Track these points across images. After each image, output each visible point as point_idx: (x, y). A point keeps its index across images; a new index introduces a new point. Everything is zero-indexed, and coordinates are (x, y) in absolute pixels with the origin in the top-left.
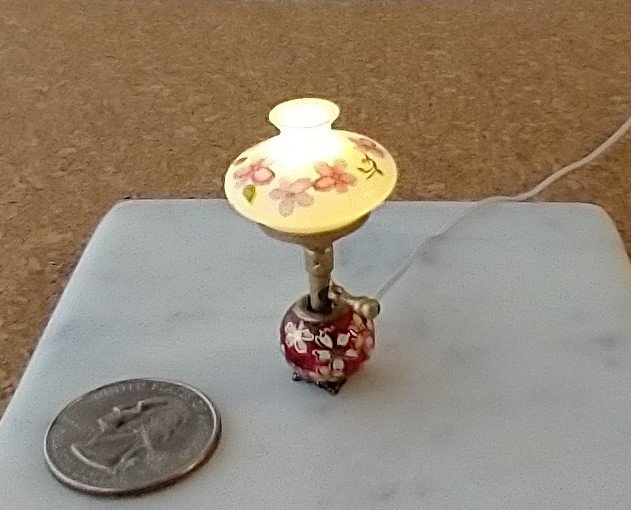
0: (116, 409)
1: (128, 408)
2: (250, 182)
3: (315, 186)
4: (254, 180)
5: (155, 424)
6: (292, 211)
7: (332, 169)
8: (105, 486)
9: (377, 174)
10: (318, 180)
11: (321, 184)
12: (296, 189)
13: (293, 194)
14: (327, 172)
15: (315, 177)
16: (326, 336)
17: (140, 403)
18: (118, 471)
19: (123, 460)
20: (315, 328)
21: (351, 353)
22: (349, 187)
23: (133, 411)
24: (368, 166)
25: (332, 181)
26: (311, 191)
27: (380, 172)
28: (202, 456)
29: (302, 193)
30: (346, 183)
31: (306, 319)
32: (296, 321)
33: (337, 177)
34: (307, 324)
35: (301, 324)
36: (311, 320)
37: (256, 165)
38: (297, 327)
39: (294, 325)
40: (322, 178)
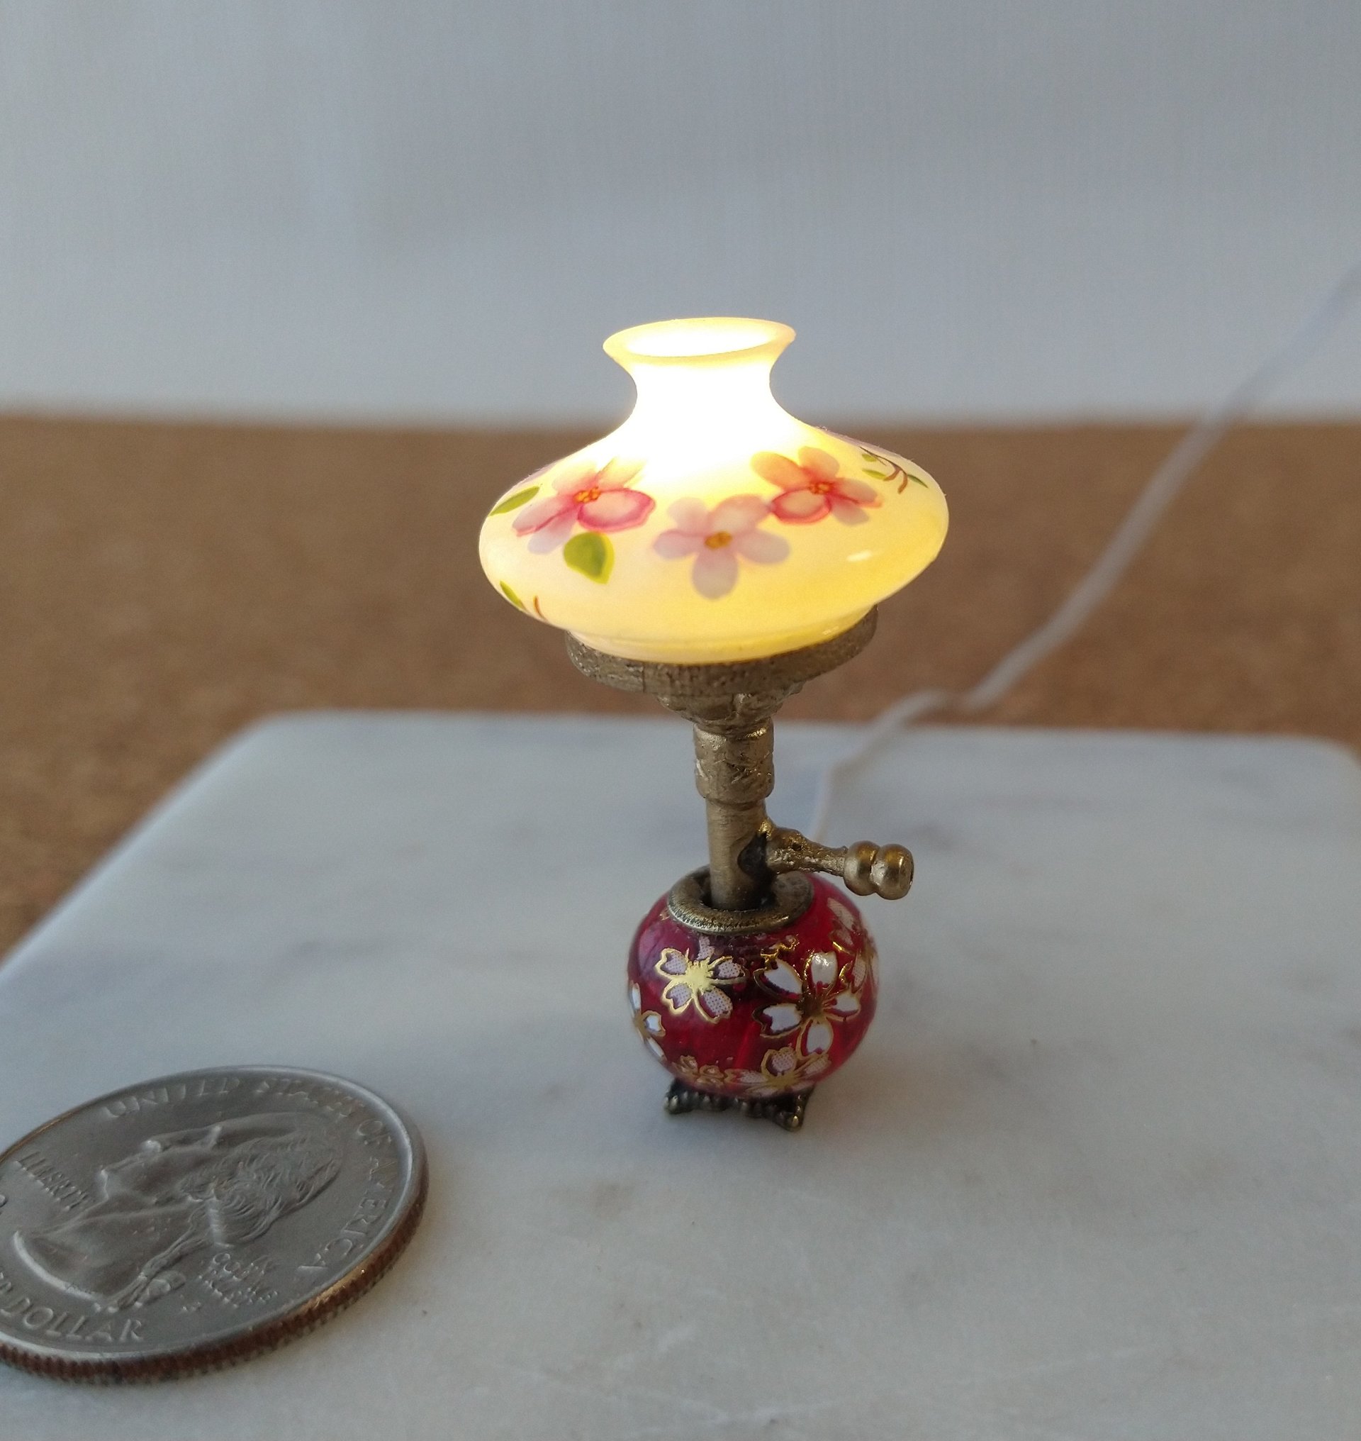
0: (151, 1144)
1: (185, 1141)
2: (578, 529)
5: (248, 1180)
6: (733, 579)
7: (806, 471)
8: (81, 1345)
11: (792, 506)
12: (731, 523)
13: (723, 538)
15: (769, 491)
16: (781, 964)
17: (217, 1129)
18: (125, 1307)
19: (142, 1277)
21: (848, 1003)
22: (868, 510)
23: (195, 1148)
24: (886, 468)
25: (819, 499)
26: (771, 525)
28: (357, 1267)
29: (750, 531)
30: (856, 502)
31: (715, 929)
32: (687, 943)
33: (826, 488)
34: (721, 943)
35: (703, 943)
36: (729, 929)
37: (582, 492)
38: (694, 956)
39: (684, 954)
40: (788, 492)
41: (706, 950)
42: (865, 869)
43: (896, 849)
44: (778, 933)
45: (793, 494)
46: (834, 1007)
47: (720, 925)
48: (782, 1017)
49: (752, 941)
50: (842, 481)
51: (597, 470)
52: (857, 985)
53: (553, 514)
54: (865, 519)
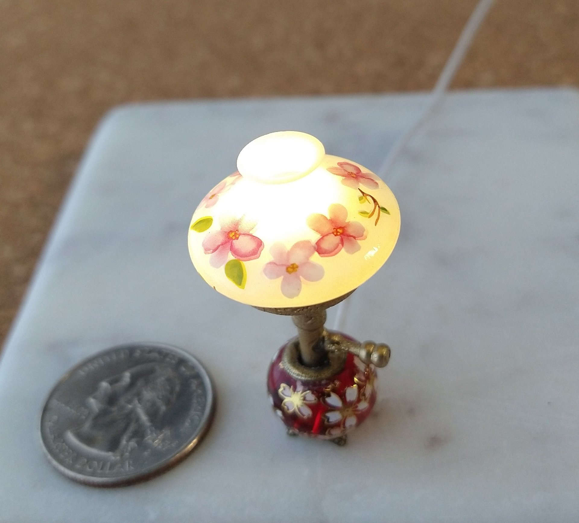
2: (231, 257)
3: (319, 249)
4: (235, 252)
7: (332, 221)
9: (383, 213)
10: (319, 241)
11: (326, 245)
12: (297, 258)
13: (294, 267)
14: (328, 228)
15: (314, 237)
16: (333, 395)
21: (363, 406)
22: (359, 242)
24: (369, 206)
25: (337, 239)
26: (316, 258)
27: (384, 209)
29: (306, 262)
30: (355, 238)
31: (303, 378)
32: (291, 383)
33: (340, 231)
34: (306, 385)
35: (299, 385)
36: (309, 379)
37: (231, 231)
38: (295, 390)
39: (290, 387)
40: (324, 236)
41: (300, 388)
42: (369, 354)
43: (383, 346)
44: (331, 380)
45: (326, 238)
46: (356, 409)
47: (306, 377)
48: (334, 417)
49: (320, 385)
50: (348, 224)
51: (238, 219)
52: (367, 396)
53: (220, 243)
54: (359, 248)
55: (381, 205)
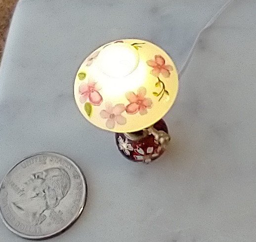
2: (88, 101)
3: (127, 110)
4: (90, 99)
6: (114, 127)
7: (137, 96)
9: (165, 94)
10: (128, 105)
11: (130, 108)
12: (115, 112)
13: (113, 115)
14: (134, 99)
15: (127, 103)
16: (140, 149)
20: (134, 144)
21: (155, 155)
22: (148, 110)
26: (125, 114)
27: (167, 92)
29: (120, 115)
30: (146, 107)
31: (129, 138)
33: (140, 102)
37: (91, 87)
39: (123, 139)
40: (131, 104)
46: (151, 156)
52: (158, 152)
53: (85, 91)
54: (146, 113)
55: (166, 89)
